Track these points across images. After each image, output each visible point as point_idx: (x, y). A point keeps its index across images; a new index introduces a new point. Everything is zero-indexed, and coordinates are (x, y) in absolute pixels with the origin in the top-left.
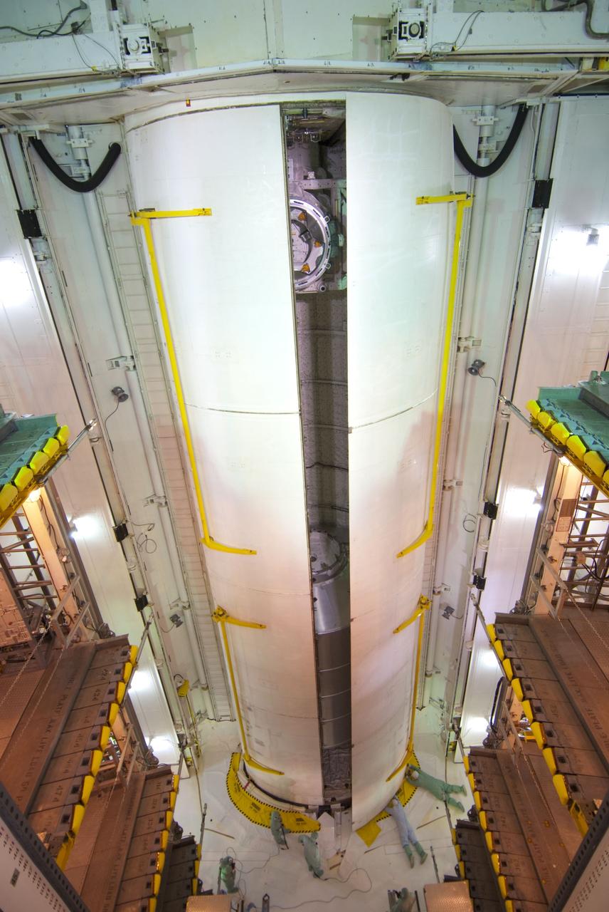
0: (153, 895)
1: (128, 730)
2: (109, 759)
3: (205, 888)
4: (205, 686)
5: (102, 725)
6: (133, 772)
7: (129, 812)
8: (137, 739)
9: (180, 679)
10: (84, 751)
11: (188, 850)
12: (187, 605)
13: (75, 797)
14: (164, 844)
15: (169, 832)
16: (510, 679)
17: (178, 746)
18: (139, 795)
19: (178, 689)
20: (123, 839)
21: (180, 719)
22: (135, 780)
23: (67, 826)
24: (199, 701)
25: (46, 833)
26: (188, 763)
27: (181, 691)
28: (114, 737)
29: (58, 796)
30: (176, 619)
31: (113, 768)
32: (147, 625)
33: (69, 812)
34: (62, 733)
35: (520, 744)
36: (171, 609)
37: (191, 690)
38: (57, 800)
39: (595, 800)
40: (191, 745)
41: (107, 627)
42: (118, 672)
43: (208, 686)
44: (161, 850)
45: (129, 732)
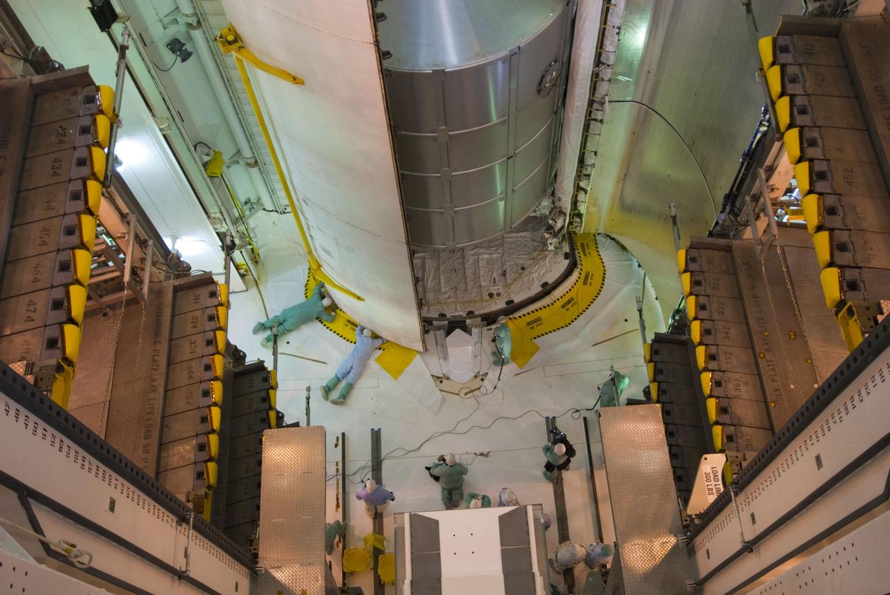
0: (213, 431)
1: (128, 223)
2: (108, 265)
3: (288, 420)
4: (253, 161)
5: (78, 214)
6: (151, 282)
7: (157, 333)
8: (148, 235)
9: (207, 150)
10: (58, 251)
11: (257, 379)
12: (193, 21)
13: (60, 315)
14: (219, 371)
15: (224, 356)
17: (221, 249)
18: (167, 312)
19: (205, 165)
20: (155, 367)
21: (217, 210)
22: (157, 292)
23: (57, 353)
24: (244, 183)
25: (25, 362)
26: (242, 271)
27: (211, 169)
28: (108, 235)
29: (31, 314)
30: (176, 46)
31: (117, 277)
32: (122, 50)
33: (57, 334)
34: (12, 227)
35: (775, 230)
36: (165, 28)
37: (228, 167)
38: (30, 319)
40: (241, 247)
41: (44, 53)
42: (85, 131)
43: (256, 162)
44: (216, 379)
45: (132, 225)
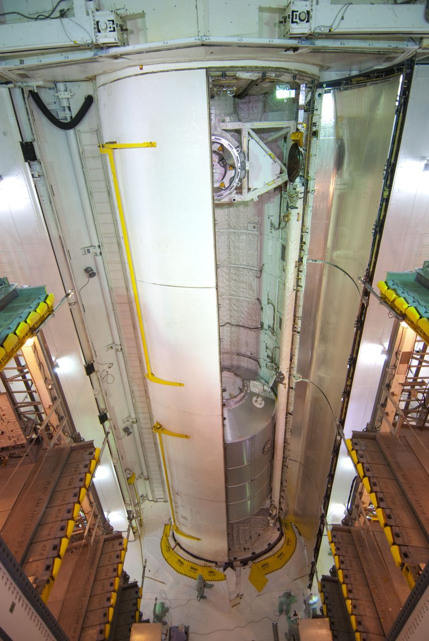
0: (108, 622)
2: (79, 527)
3: (144, 618)
5: (74, 503)
6: (95, 536)
7: (92, 564)
8: (98, 513)
9: (129, 472)
10: (62, 520)
11: (133, 591)
12: (135, 420)
13: (55, 553)
14: (116, 587)
15: (120, 578)
16: (362, 478)
17: (127, 519)
18: (99, 552)
19: (128, 479)
20: (88, 582)
21: (129, 500)
22: (97, 542)
23: (49, 573)
24: (142, 487)
25: (34, 577)
26: (134, 530)
27: (130, 480)
28: (83, 511)
29: (43, 552)
30: (127, 430)
31: (81, 533)
32: (107, 434)
33: (51, 563)
34: (47, 508)
35: (368, 523)
36: (124, 423)
37: (137, 480)
38: (42, 554)
39: (420, 564)
40: (137, 518)
41: (79, 434)
42: (86, 466)
43: (148, 478)
44: (114, 591)
45: (94, 507)
